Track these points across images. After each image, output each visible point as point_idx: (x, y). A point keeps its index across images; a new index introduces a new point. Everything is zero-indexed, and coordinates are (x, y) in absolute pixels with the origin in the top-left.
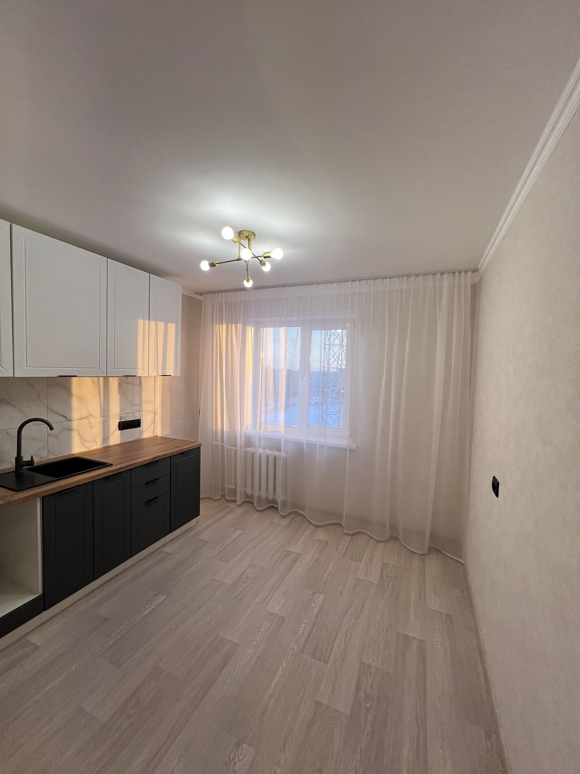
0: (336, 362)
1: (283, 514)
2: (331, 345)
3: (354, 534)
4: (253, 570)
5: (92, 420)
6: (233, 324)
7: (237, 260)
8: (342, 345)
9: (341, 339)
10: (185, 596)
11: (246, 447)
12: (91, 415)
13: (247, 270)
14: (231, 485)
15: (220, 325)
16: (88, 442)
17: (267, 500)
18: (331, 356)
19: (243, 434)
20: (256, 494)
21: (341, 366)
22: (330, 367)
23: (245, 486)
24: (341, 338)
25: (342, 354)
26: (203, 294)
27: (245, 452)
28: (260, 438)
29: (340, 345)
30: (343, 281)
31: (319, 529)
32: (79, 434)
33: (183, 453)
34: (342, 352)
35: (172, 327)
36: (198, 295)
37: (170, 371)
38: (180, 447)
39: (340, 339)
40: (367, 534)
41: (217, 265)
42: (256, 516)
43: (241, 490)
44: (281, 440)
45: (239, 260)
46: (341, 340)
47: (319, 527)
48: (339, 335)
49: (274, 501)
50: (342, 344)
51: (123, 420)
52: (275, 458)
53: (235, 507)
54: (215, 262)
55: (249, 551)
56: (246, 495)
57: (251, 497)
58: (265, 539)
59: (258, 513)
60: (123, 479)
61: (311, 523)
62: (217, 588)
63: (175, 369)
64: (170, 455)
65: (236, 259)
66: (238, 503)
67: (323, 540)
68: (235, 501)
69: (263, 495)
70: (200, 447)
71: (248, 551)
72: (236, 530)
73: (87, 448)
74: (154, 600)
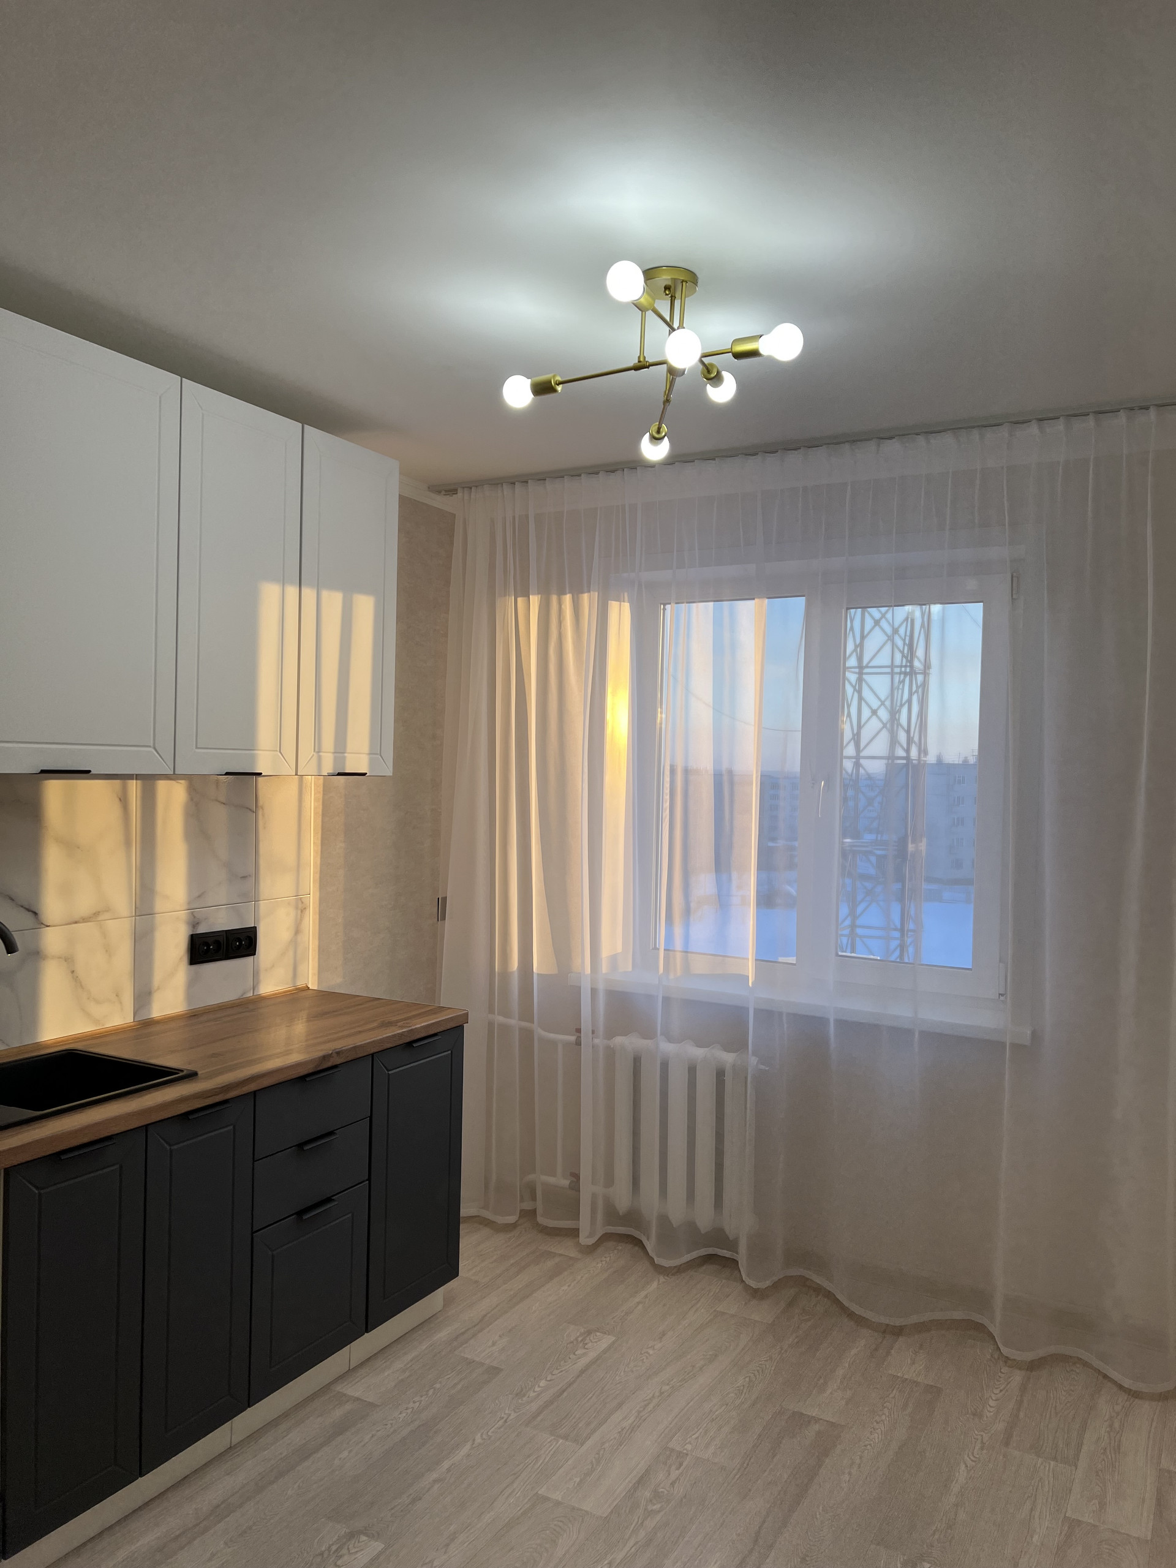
0: (884, 735)
1: (753, 1284)
2: (866, 671)
3: (1033, 1366)
4: (675, 1474)
5: (111, 925)
6: (566, 594)
7: (637, 368)
8: (908, 670)
9: (906, 648)
10: (447, 1545)
11: (610, 1034)
12: (108, 910)
13: (667, 401)
14: (554, 1175)
15: (520, 600)
16: (98, 1002)
17: (692, 1232)
18: (866, 713)
19: (601, 987)
20: (651, 1207)
21: (908, 751)
22: (862, 754)
23: (610, 1181)
24: (904, 644)
25: (910, 701)
26: (456, 490)
27: (611, 1054)
28: (667, 1000)
29: (903, 669)
30: (978, 426)
31: (901, 1339)
32: (73, 972)
33: (410, 1044)
34: (911, 694)
35: (365, 606)
36: (439, 492)
37: (358, 762)
38: (399, 1024)
39: (901, 649)
40: (1086, 1364)
41: (559, 388)
42: (655, 1285)
43: (594, 1196)
44: (748, 1009)
45: (641, 366)
46: (906, 651)
47: (898, 1332)
48: (896, 631)
49: (719, 1238)
50: (912, 667)
51: (202, 930)
52: (720, 1074)
53: (572, 1255)
54: (554, 377)
55: (651, 1406)
56: (612, 1214)
57: (633, 1217)
58: (701, 1369)
59: (662, 1279)
60: (231, 1127)
61: (860, 1321)
62: (555, 1525)
63: (375, 752)
64: (372, 1052)
65: (631, 364)
66: (585, 1239)
67: (919, 1380)
68: (574, 1233)
69: (677, 1212)
70: (459, 1029)
71: (646, 1406)
72: (589, 1333)
73: (96, 1021)
74: (344, 1551)
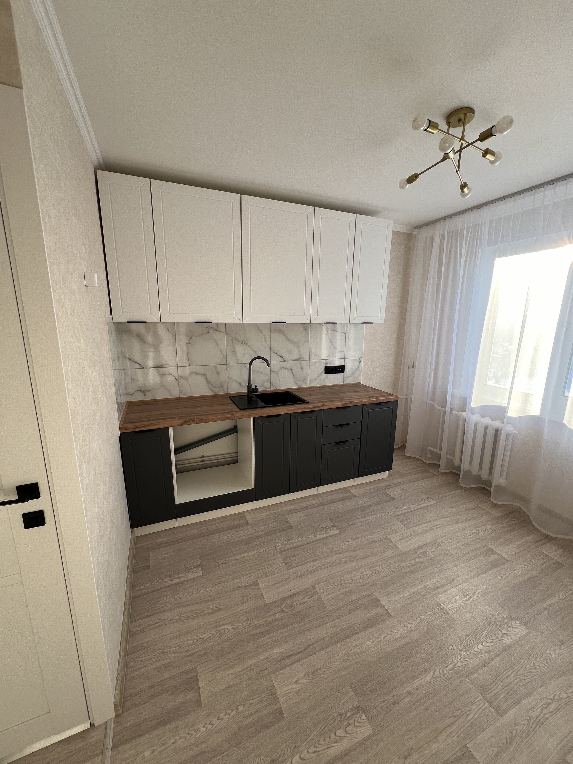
5: (303, 362)
11: (458, 410)
12: (302, 358)
16: (299, 380)
17: (478, 478)
20: (465, 466)
23: (452, 455)
27: (458, 417)
32: (293, 373)
33: (377, 404)
42: (458, 491)
43: (446, 457)
49: (489, 483)
51: (328, 365)
52: (496, 431)
53: (435, 474)
57: (458, 469)
59: (463, 490)
60: (316, 417)
64: (363, 404)
70: (397, 402)
71: (436, 526)
72: (428, 498)
73: (298, 385)
74: (329, 529)
